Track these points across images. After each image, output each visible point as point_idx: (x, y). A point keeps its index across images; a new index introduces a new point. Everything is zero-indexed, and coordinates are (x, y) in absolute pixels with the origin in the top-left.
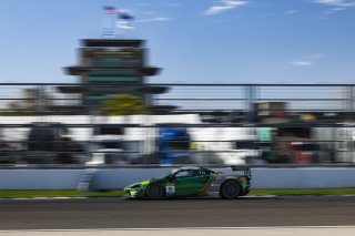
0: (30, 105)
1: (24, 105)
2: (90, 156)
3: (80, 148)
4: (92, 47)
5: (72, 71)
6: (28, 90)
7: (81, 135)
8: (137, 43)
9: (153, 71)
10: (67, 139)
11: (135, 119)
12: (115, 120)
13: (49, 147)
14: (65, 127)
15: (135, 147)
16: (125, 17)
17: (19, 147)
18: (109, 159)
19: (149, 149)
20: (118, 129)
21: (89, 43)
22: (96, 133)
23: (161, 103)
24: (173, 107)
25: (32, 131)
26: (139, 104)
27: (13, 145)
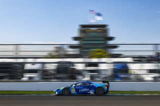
0: (58, 54)
1: (54, 54)
2: (84, 76)
3: (79, 73)
4: (84, 28)
5: (76, 39)
6: (57, 47)
7: (80, 67)
8: (104, 26)
9: (111, 39)
10: (73, 69)
11: (104, 60)
12: (95, 60)
13: (66, 72)
14: (72, 64)
15: (104, 72)
16: (99, 15)
17: (53, 72)
18: (92, 78)
19: (109, 73)
20: (96, 64)
21: (83, 26)
22: (86, 66)
23: (115, 53)
24: (120, 55)
25: (58, 65)
26: (105, 53)
27: (50, 71)
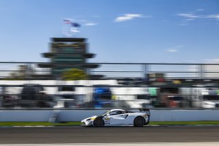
0: (23, 74)
1: (19, 74)
2: (56, 103)
3: (51, 98)
4: (57, 42)
5: (46, 55)
6: (22, 66)
7: (51, 91)
8: (82, 40)
9: (91, 56)
10: (43, 93)
11: (81, 82)
12: (70, 83)
13: (33, 98)
14: (42, 87)
15: (81, 98)
16: (76, 25)
17: (16, 98)
18: (67, 105)
19: (88, 99)
20: (71, 88)
21: (56, 40)
22: (59, 90)
23: (96, 74)
24: (102, 76)
25: (24, 89)
26: (83, 74)
27: (13, 97)
